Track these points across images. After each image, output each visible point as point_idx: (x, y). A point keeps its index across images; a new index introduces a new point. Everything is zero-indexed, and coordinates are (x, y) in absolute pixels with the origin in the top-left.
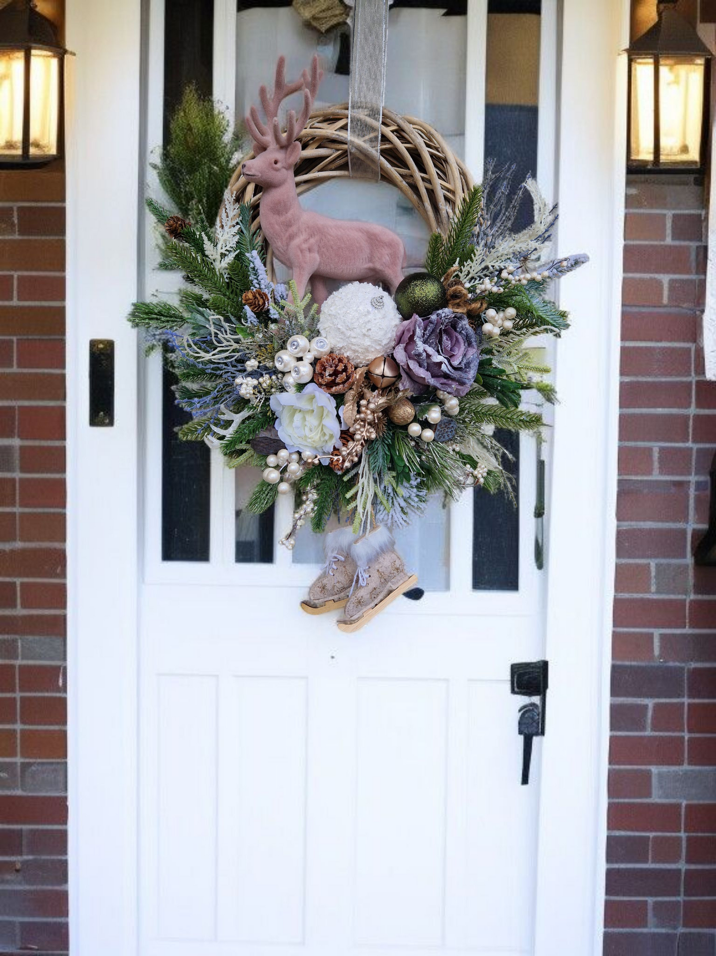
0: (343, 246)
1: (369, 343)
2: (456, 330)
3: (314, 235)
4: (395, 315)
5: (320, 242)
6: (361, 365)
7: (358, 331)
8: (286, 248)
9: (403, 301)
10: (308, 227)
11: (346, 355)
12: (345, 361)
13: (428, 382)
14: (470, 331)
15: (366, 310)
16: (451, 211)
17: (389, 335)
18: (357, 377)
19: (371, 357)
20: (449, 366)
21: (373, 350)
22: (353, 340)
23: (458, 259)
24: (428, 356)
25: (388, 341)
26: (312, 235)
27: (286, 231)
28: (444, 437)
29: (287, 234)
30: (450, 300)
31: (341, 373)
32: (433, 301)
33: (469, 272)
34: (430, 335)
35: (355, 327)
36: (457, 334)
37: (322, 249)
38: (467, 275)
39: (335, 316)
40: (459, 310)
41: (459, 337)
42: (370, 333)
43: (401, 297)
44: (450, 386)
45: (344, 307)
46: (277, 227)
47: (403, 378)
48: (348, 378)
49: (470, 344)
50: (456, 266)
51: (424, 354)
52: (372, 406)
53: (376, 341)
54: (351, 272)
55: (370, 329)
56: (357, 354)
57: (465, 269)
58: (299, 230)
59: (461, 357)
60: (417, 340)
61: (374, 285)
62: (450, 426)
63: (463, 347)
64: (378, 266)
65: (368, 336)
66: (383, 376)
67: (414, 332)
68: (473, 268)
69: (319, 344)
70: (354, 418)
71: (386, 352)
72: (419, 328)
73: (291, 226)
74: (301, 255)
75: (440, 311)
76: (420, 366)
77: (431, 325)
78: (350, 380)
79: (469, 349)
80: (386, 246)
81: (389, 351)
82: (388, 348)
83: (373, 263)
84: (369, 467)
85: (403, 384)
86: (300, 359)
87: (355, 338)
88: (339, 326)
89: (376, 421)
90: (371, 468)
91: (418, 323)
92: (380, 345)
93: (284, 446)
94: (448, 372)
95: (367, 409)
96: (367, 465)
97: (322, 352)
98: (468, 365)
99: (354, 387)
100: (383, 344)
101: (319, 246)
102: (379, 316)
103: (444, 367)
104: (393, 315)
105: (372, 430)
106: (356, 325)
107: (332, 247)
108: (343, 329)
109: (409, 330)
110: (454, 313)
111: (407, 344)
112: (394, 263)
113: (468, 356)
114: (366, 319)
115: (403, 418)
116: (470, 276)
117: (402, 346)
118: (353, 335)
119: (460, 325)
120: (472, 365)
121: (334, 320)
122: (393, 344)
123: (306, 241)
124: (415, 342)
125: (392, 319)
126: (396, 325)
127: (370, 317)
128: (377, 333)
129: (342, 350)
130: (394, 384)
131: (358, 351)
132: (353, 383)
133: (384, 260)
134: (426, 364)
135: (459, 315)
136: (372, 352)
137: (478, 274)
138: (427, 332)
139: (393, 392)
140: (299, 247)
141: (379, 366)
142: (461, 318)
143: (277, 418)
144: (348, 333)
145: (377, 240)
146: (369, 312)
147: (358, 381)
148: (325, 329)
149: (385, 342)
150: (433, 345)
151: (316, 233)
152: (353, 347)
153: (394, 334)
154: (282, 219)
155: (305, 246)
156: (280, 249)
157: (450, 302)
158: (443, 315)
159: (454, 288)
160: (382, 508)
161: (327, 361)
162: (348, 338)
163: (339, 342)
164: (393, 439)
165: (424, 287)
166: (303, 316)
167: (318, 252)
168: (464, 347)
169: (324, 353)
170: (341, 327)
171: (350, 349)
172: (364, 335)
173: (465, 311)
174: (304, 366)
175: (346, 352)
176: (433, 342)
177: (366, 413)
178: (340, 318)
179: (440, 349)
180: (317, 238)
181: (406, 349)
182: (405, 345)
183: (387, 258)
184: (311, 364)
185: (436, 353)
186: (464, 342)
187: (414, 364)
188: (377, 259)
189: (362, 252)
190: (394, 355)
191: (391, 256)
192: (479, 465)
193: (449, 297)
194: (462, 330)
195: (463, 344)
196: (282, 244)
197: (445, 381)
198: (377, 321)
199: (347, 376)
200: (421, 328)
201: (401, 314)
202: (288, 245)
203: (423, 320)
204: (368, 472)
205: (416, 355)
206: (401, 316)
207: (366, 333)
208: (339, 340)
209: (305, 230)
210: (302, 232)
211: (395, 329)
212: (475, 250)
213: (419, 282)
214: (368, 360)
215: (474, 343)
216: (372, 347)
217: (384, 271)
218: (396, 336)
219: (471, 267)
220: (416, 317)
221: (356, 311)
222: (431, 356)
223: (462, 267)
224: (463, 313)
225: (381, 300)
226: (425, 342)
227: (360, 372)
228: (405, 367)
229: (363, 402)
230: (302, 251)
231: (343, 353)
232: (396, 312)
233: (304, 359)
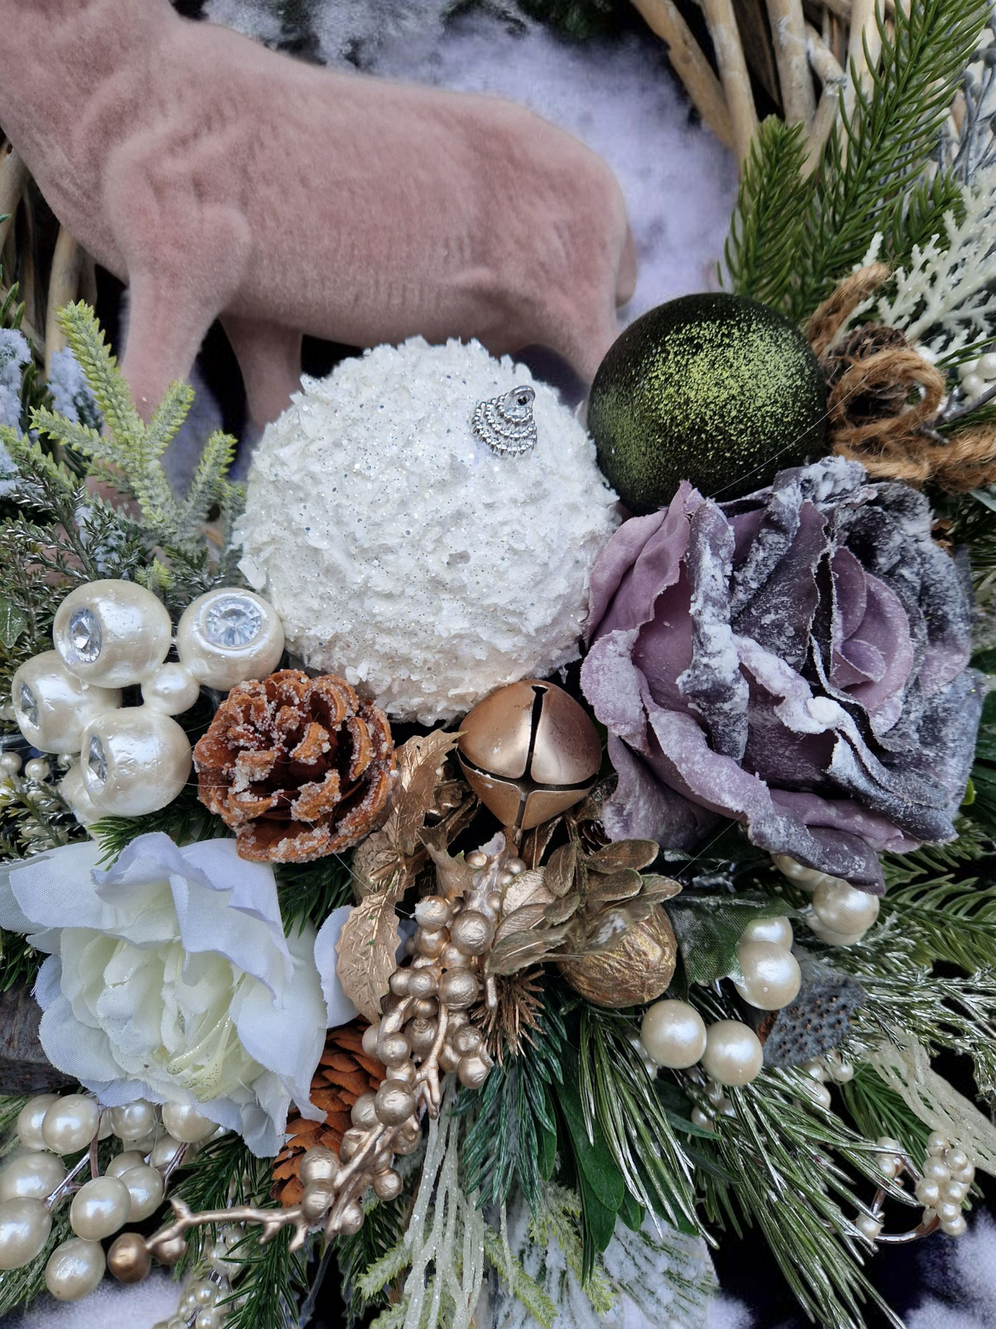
0: (354, 173)
1: (459, 624)
2: (869, 562)
3: (223, 119)
4: (587, 491)
5: (252, 155)
6: (430, 720)
7: (405, 562)
8: (91, 176)
9: (625, 424)
10: (192, 83)
11: (357, 673)
12: (341, 711)
13: (760, 836)
14: (942, 568)
15: (444, 459)
16: (829, 55)
17: (560, 586)
18: (406, 781)
19: (474, 685)
20: (865, 753)
21: (481, 654)
22: (381, 608)
23: (877, 239)
24: (762, 697)
25: (554, 610)
26: (209, 120)
27: (87, 92)
28: (801, 1049)
29: (92, 110)
30: (841, 425)
31: (317, 775)
32: (778, 422)
33: (922, 306)
34: (763, 587)
35: (392, 541)
36: (876, 584)
37: (263, 191)
38: (915, 317)
39: (296, 487)
40: (896, 469)
41: (887, 596)
42: (464, 574)
43: (617, 405)
44: (856, 840)
45: (337, 445)
46: (38, 71)
47: (621, 787)
48: (355, 791)
49: (938, 630)
50: (869, 268)
51: (742, 690)
52: (471, 931)
53: (493, 613)
54: (396, 301)
55: (464, 557)
56: (403, 673)
57: (911, 286)
58: (149, 91)
59: (901, 693)
60: (706, 617)
61: (496, 353)
62: (834, 1005)
63: (905, 646)
64: (514, 279)
65: (458, 591)
66: (528, 781)
67: (689, 571)
68: (944, 282)
69: (223, 625)
70: (382, 990)
71: (545, 660)
72: (715, 553)
73: (108, 70)
74: (154, 207)
75: (813, 471)
76: (714, 742)
77: (772, 538)
78: (366, 805)
79: (933, 652)
80: (553, 188)
81: (556, 653)
82: (555, 642)
83: (495, 265)
84: (461, 1173)
85: (619, 810)
86: (131, 696)
87: (389, 596)
88: (314, 539)
89: (492, 1001)
90: (473, 1180)
91: (708, 526)
92: (513, 630)
93: (68, 1087)
94: (861, 783)
95: (448, 935)
96: (451, 1165)
97: (231, 664)
98: (932, 726)
99: (390, 827)
100: (530, 627)
101: (244, 171)
102: (510, 489)
103: (842, 763)
104: (579, 488)
105: (471, 1040)
106: (393, 534)
107: (304, 182)
108: (335, 554)
109: (657, 563)
110: (871, 479)
111: (646, 630)
112: (585, 272)
113: (928, 690)
114: (445, 505)
115: (620, 985)
116: (927, 319)
117: (620, 639)
118: (382, 582)
119: (897, 539)
120: (949, 732)
121: (295, 511)
122: (576, 623)
123: (181, 142)
124: (696, 627)
125: (574, 508)
126: (593, 538)
127: (469, 493)
128: (501, 575)
129: (338, 656)
130: (577, 808)
131: (406, 661)
132: (384, 815)
133: (542, 252)
134: (742, 738)
135: (892, 493)
136: (478, 663)
137: (966, 312)
138: (750, 572)
139: (576, 842)
140: (146, 171)
141: (507, 731)
142: (900, 506)
143: (40, 957)
144: (357, 574)
145: (512, 159)
146: (457, 470)
147: (408, 800)
148: (257, 551)
149: (538, 616)
150: (781, 642)
151: (228, 111)
152: (386, 643)
153: (584, 576)
154: (63, 32)
155: (176, 167)
156: (66, 183)
157: (841, 435)
158: (825, 489)
159: (873, 361)
160: (518, 1311)
161: (246, 713)
162: (362, 594)
163: (318, 615)
164: (569, 1058)
165: (730, 353)
166: (162, 492)
167: (244, 202)
168: (913, 644)
169: (243, 669)
170: (323, 545)
171: (367, 649)
172: (437, 585)
173: (922, 472)
174: (142, 732)
175: (355, 662)
176: (778, 626)
177: (441, 957)
178: (320, 499)
179: (818, 659)
180: (235, 132)
181: (637, 657)
182: (634, 633)
183: (556, 243)
184: (179, 718)
185: (804, 686)
186: (913, 623)
187: (683, 734)
188: (511, 246)
189: (444, 210)
190: (585, 683)
191: (573, 236)
192: (938, 1142)
193: (842, 410)
194: (903, 562)
195: (903, 631)
196: (69, 154)
197: (830, 813)
198: (500, 516)
199: (345, 786)
200: (724, 552)
201: (614, 485)
202: (96, 162)
203: (730, 512)
204: (455, 1193)
205: (696, 695)
206: (613, 497)
207: (447, 576)
208: (315, 604)
209: (180, 96)
210: (162, 104)
211: (587, 557)
212: (966, 191)
213: (707, 330)
214: (461, 698)
215: (959, 628)
216: (477, 641)
217: (543, 304)
218: (594, 586)
219: (933, 279)
220: (688, 496)
221: (396, 462)
222: (778, 700)
223: (900, 271)
224: (910, 482)
225: (520, 412)
226: (741, 622)
227: (419, 760)
228: (637, 744)
229: (429, 909)
230: (159, 189)
231: (342, 668)
232: (592, 474)
233: (145, 693)
